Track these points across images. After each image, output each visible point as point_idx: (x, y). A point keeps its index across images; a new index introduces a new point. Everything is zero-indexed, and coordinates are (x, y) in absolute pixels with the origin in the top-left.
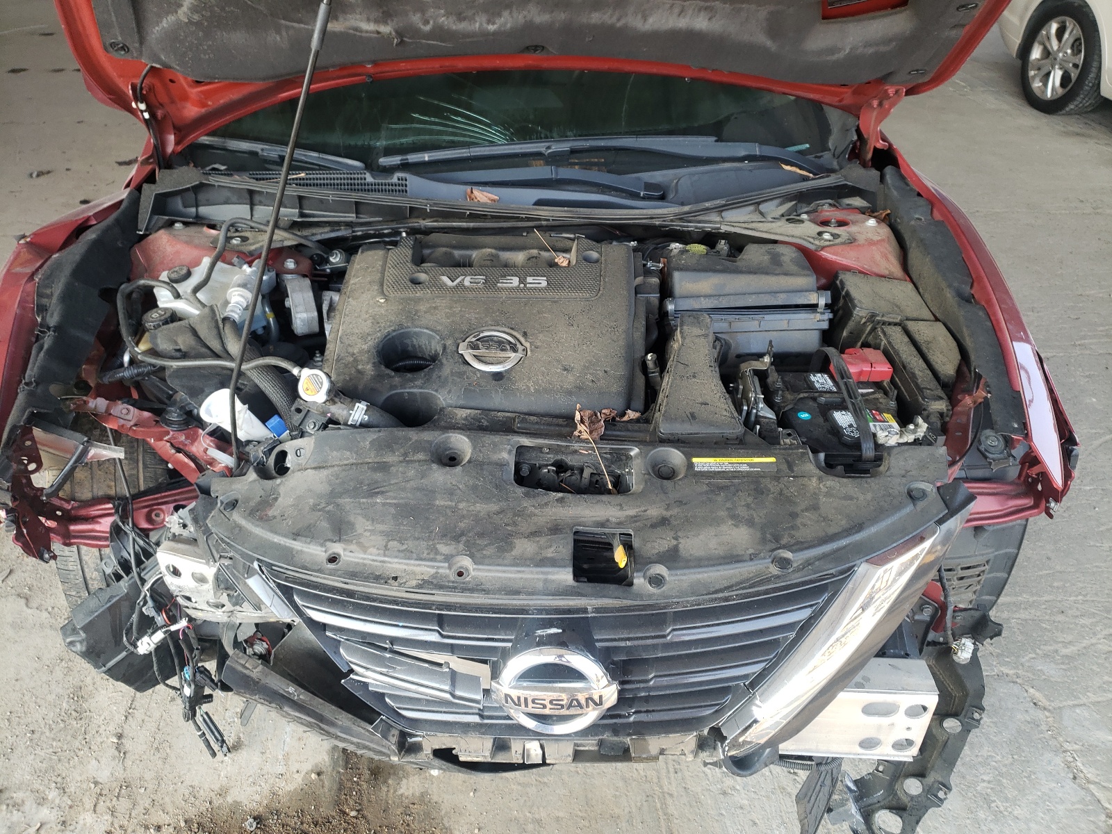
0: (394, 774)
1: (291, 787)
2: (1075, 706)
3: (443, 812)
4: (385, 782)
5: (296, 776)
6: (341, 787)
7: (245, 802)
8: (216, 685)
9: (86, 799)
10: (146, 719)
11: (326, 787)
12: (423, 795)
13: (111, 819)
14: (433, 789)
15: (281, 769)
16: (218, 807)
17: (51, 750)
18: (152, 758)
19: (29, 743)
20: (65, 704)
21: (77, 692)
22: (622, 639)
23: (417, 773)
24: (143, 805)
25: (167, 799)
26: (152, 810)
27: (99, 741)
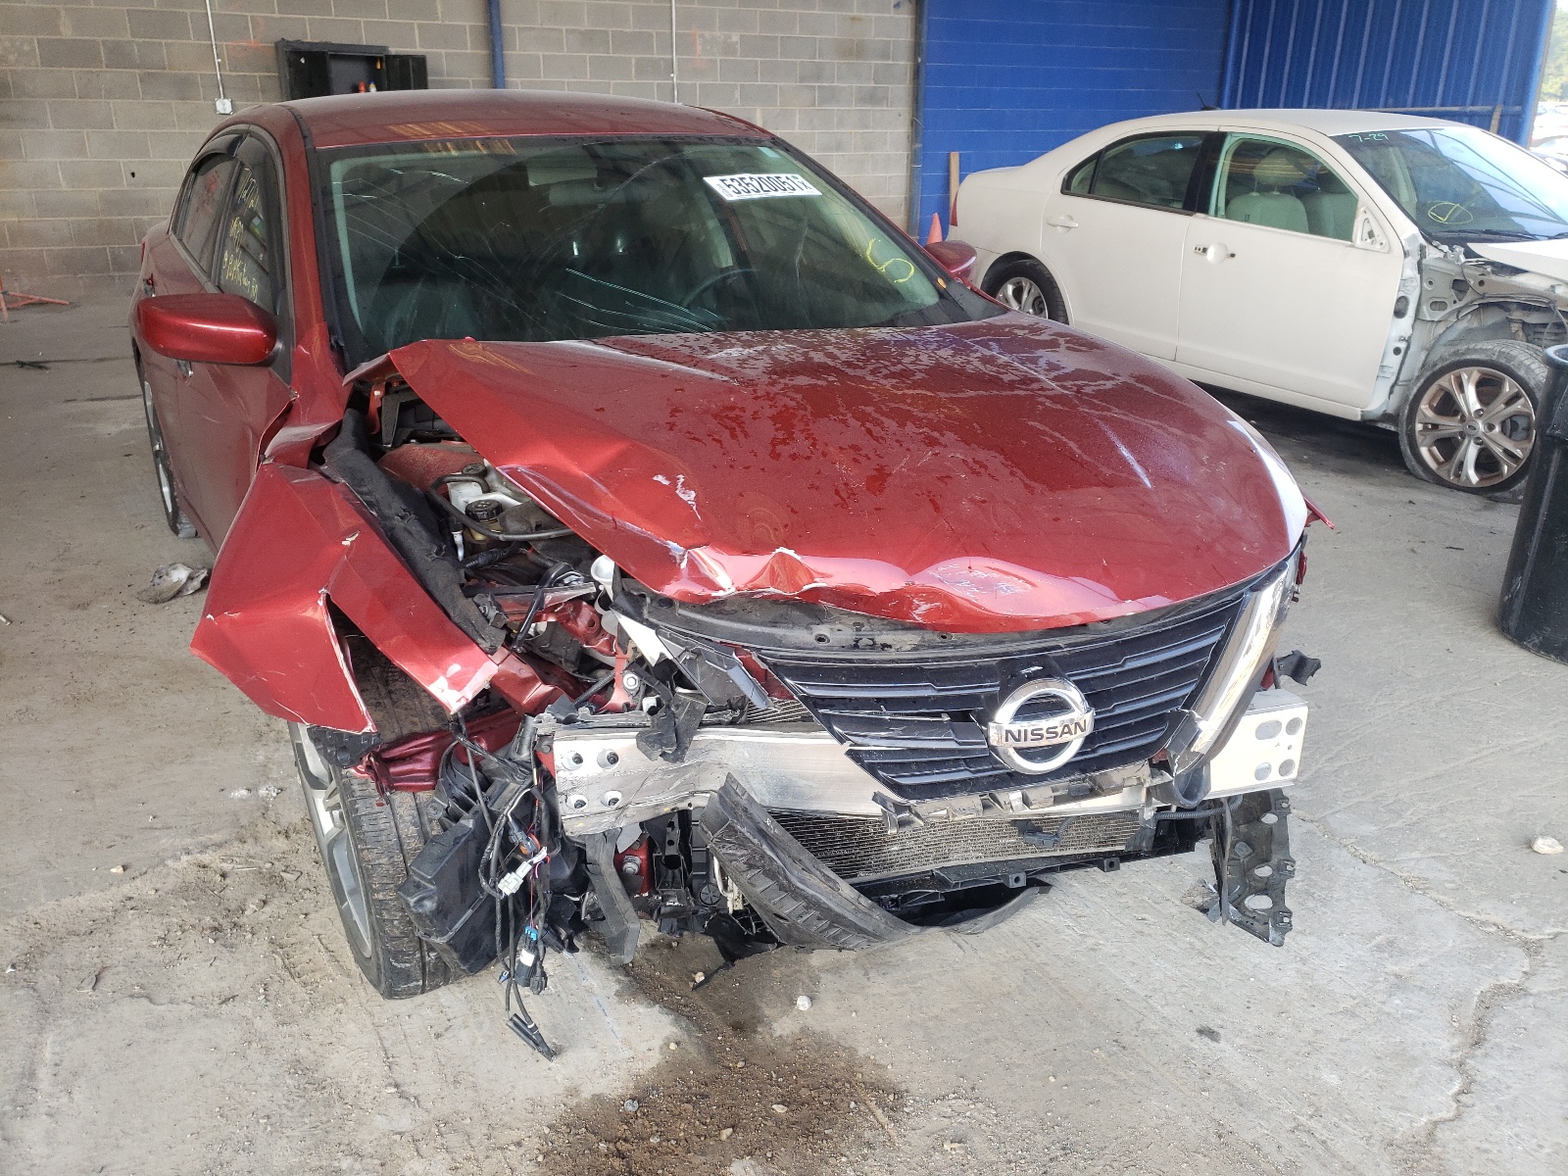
0: (759, 1022)
1: (652, 1064)
2: (1333, 813)
3: (835, 1037)
4: (755, 1032)
5: (651, 1053)
6: (709, 1049)
7: (607, 1092)
8: (562, 943)
9: (398, 1151)
10: (418, 1061)
11: (693, 1052)
12: (804, 1030)
13: (446, 1156)
14: (810, 1022)
15: (628, 1054)
16: (577, 1106)
17: (307, 1127)
18: (455, 1092)
19: (269, 1129)
20: (289, 1082)
21: (297, 1066)
22: (1089, 672)
23: (785, 1013)
24: (479, 1132)
25: (506, 1119)
26: (495, 1133)
27: (368, 1099)
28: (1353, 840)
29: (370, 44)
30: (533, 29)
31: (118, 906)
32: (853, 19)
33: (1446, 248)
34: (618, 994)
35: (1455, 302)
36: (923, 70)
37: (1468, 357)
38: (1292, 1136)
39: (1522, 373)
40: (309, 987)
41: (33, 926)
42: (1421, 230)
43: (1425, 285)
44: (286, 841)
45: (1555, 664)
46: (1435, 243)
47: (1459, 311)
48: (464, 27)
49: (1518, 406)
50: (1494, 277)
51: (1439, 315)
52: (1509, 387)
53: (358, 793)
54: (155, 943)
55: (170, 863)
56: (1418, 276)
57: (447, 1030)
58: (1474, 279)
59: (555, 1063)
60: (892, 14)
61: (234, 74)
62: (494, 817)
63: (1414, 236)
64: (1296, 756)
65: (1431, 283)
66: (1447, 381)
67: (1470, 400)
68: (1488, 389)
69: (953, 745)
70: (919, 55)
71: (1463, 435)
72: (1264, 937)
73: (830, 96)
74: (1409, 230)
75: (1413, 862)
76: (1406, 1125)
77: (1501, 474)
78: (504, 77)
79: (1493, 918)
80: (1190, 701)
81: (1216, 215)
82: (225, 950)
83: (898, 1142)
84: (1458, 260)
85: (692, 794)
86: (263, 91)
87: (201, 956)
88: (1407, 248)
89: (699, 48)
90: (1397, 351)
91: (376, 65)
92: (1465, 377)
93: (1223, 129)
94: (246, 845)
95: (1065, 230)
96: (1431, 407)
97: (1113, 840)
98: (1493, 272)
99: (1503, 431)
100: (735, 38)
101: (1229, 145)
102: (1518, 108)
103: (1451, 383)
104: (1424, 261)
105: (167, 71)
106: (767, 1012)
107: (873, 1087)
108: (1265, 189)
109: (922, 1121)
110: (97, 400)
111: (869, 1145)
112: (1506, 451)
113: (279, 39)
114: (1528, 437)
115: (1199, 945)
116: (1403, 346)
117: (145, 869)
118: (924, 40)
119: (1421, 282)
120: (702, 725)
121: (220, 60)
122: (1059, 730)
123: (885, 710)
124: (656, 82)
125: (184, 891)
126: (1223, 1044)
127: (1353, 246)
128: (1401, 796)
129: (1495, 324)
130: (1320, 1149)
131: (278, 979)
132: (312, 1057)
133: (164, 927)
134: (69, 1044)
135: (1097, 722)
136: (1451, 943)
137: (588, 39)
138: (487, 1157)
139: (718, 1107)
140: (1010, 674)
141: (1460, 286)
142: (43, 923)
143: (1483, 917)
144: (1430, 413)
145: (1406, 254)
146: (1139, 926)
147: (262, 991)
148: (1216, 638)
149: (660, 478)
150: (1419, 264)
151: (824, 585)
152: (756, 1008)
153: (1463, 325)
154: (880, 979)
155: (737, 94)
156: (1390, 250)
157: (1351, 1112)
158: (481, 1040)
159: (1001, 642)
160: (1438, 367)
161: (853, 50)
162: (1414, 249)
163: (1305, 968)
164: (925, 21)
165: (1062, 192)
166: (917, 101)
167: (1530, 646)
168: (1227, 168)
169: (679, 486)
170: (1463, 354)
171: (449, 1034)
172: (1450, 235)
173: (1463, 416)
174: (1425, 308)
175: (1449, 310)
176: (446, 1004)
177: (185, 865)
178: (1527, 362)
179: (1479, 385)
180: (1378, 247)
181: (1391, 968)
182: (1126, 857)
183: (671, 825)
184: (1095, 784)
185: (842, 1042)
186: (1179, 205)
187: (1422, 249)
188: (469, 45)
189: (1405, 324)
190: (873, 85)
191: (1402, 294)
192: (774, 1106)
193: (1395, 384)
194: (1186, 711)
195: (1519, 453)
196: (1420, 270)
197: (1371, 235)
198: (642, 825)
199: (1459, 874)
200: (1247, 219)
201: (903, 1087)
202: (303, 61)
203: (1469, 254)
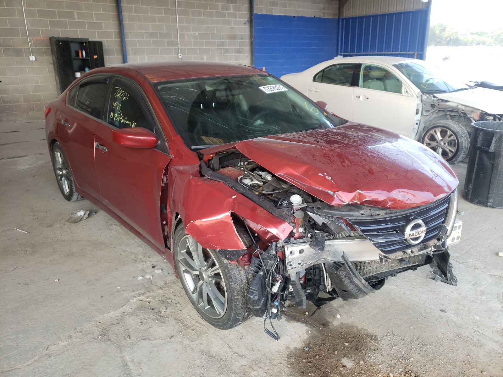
0: (328, 323)
1: (306, 338)
3: (350, 324)
4: (329, 326)
5: (304, 335)
6: (319, 332)
7: (297, 347)
9: (247, 370)
10: (239, 346)
11: (316, 333)
12: (341, 323)
13: (262, 370)
14: (342, 321)
15: (298, 336)
16: (291, 351)
17: (216, 368)
18: (255, 352)
19: (206, 370)
20: (203, 357)
21: (203, 352)
22: (423, 217)
23: (334, 320)
24: (267, 362)
25: (273, 357)
26: (272, 362)
27: (230, 358)
28: (455, 258)
29: (81, 38)
30: (133, 32)
31: (122, 315)
32: (232, 28)
33: (428, 95)
34: (286, 320)
35: (432, 110)
36: (254, 43)
37: (438, 125)
38: (475, 333)
39: (452, 129)
40: (194, 331)
41: (99, 323)
42: (420, 90)
43: (423, 105)
44: (162, 290)
45: (482, 207)
46: (425, 94)
47: (433, 112)
48: (112, 32)
49: (452, 138)
50: (441, 103)
51: (428, 114)
52: (449, 133)
53: (230, 268)
54: (139, 324)
55: (131, 300)
56: (421, 103)
57: (242, 336)
58: (437, 104)
59: (279, 341)
60: (243, 26)
61: (35, 48)
62: (268, 271)
63: (419, 93)
64: (460, 235)
65: (425, 105)
66: (432, 132)
67: (439, 136)
68: (443, 133)
69: (398, 239)
70: (252, 38)
71: (438, 146)
72: (451, 284)
73: (226, 51)
74: (417, 91)
75: (472, 262)
76: (499, 326)
77: (449, 156)
78: (126, 47)
79: (496, 274)
80: (443, 222)
81: (361, 87)
82: (162, 324)
83: (381, 348)
84: (431, 98)
85: (319, 260)
86: (45, 53)
87: (156, 326)
88: (417, 95)
89: (186, 37)
90: (417, 124)
91: (84, 44)
92: (437, 130)
93: (360, 63)
94: (151, 293)
95: (315, 92)
96: (428, 139)
97: (416, 262)
98: (442, 102)
99: (448, 145)
100: (197, 34)
101: (363, 67)
102: (421, 53)
103: (433, 132)
104: (422, 99)
105: (12, 47)
106: (329, 320)
107: (367, 335)
108: (372, 79)
109: (384, 342)
110: (11, 158)
111: (374, 350)
112: (450, 150)
113: (51, 36)
114: (455, 146)
115: (430, 289)
116: (418, 122)
117: (124, 303)
118: (253, 34)
119: (422, 105)
120: (326, 240)
121: (30, 43)
122: (421, 232)
123: (380, 232)
124: (173, 48)
125: (139, 308)
126: (448, 313)
127: (402, 95)
128: (461, 245)
129: (442, 115)
130: (483, 336)
131: (183, 329)
132: (206, 350)
133: (139, 319)
134: (133, 355)
135: (427, 229)
136: (490, 282)
137: (151, 35)
138: (273, 368)
139: (330, 346)
140: (407, 219)
141: (433, 106)
142: (102, 322)
143: (494, 274)
144: (428, 141)
145: (417, 97)
146: (413, 286)
147: (180, 333)
148: (447, 205)
149: (320, 174)
150: (421, 100)
151: (369, 199)
152: (325, 319)
153: (433, 116)
154: (354, 308)
155: (198, 51)
156: (413, 96)
157: (485, 325)
158: (254, 338)
159: (404, 211)
160: (429, 128)
161: (233, 37)
162: (419, 96)
163: (458, 292)
164: (253, 28)
165: (313, 81)
166: (252, 52)
167: (475, 203)
168: (363, 74)
169: (326, 176)
170: (436, 124)
171: (243, 338)
172: (428, 92)
173: (437, 141)
174: (424, 112)
175: (430, 112)
176: (238, 330)
177: (136, 300)
178: (453, 126)
179: (441, 132)
180: (409, 95)
181: (478, 289)
182: (418, 266)
183: (311, 269)
184: (426, 246)
185: (353, 325)
186: (348, 84)
187: (421, 96)
188: (114, 37)
189: (419, 116)
190: (239, 48)
191: (417, 108)
192: (345, 344)
193: (417, 133)
194: (443, 225)
195: (453, 150)
196: (422, 101)
197: (407, 92)
198: (305, 270)
199: (484, 264)
200: (369, 88)
201: (375, 334)
202: (61, 43)
203: (434, 97)
